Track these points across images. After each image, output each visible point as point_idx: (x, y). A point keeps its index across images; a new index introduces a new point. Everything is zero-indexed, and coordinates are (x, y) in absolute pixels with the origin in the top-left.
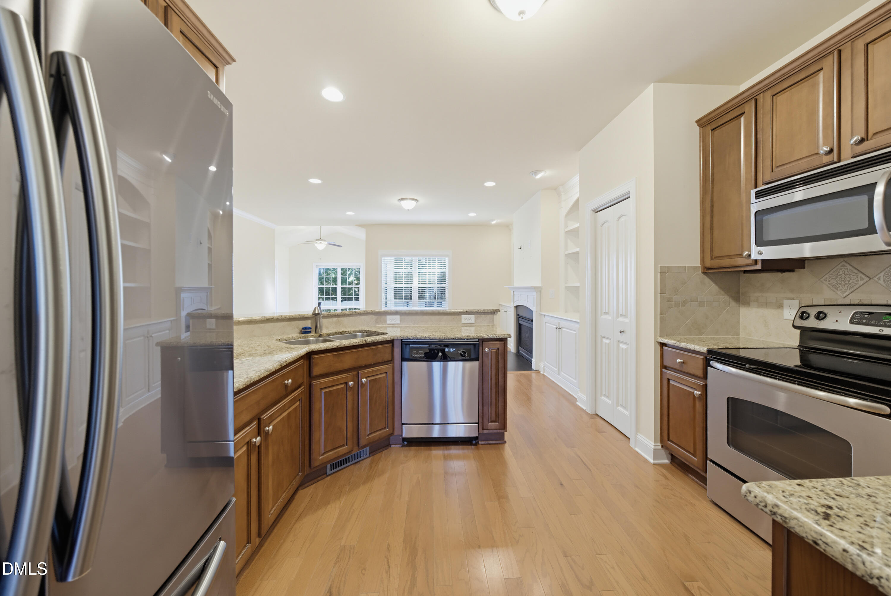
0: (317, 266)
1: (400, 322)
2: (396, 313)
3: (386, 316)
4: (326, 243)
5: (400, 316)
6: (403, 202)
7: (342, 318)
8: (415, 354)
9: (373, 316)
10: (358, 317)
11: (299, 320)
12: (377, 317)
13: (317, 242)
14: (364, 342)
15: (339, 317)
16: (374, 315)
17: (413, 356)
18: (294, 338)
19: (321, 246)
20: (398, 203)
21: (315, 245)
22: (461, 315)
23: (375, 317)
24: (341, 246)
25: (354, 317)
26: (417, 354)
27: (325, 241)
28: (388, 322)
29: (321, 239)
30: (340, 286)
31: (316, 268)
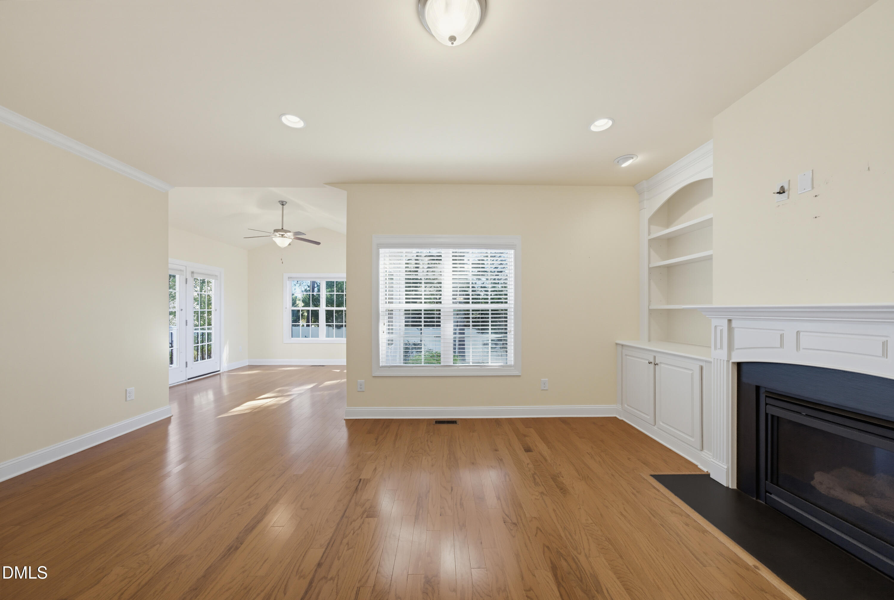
0: (289, 278)
4: (291, 235)
13: (275, 233)
19: (282, 242)
21: (273, 238)
24: (318, 243)
27: (290, 232)
29: (282, 229)
30: (323, 308)
31: (288, 282)
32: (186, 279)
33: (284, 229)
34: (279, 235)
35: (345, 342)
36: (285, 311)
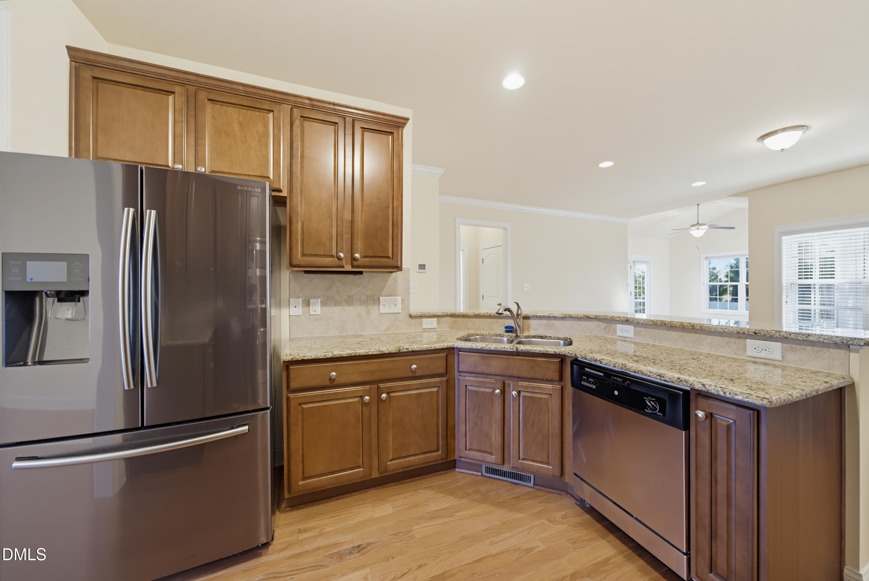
0: (706, 258)
1: (634, 336)
2: (627, 321)
3: (616, 324)
4: (706, 227)
5: (635, 326)
6: (768, 141)
7: (554, 322)
8: (584, 380)
9: (601, 323)
10: (576, 322)
11: (505, 319)
12: (606, 324)
13: (692, 228)
14: (515, 350)
15: (550, 320)
16: (603, 322)
17: (583, 383)
18: (490, 335)
19: (698, 233)
20: (759, 145)
21: (690, 232)
22: (746, 338)
23: (603, 325)
24: (733, 228)
25: (570, 321)
26: (587, 381)
27: (704, 225)
28: (619, 333)
29: (698, 223)
30: (743, 283)
31: (705, 261)
32: (631, 266)
33: (699, 223)
34: (694, 229)
35: (748, 315)
36: (703, 286)
